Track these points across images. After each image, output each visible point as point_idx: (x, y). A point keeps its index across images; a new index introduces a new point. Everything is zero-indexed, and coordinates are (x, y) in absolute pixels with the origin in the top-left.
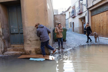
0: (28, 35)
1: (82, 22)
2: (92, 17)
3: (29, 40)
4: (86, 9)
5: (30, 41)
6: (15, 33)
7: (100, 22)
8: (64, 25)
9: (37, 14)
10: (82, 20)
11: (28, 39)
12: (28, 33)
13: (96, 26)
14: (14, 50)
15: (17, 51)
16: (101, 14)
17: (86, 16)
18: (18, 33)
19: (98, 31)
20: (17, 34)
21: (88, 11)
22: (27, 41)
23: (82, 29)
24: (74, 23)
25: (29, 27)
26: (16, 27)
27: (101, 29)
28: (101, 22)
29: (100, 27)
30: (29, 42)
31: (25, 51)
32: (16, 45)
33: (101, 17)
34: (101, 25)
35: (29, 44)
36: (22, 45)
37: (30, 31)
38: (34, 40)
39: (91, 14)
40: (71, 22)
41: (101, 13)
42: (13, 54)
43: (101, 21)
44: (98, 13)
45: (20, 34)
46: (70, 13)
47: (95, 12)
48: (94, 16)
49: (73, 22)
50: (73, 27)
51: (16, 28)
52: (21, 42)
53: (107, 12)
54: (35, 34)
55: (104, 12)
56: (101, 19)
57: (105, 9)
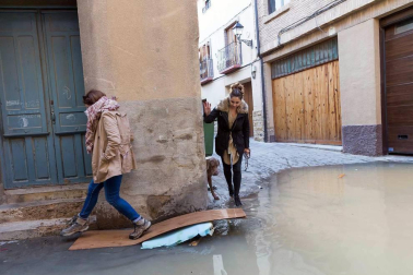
2: (276, 81)
4: (255, 57)
6: (31, 133)
7: (304, 97)
9: (158, 51)
13: (289, 111)
14: (30, 214)
15: (49, 218)
17: (253, 80)
18: (45, 136)
19: (298, 125)
20: (42, 141)
21: (262, 63)
26: (36, 105)
27: (308, 118)
28: (306, 98)
29: (304, 111)
31: (100, 211)
32: (32, 191)
33: (306, 82)
34: (309, 108)
36: (66, 188)
39: (273, 73)
42: (30, 231)
43: (306, 94)
44: (296, 70)
45: (57, 139)
47: (284, 67)
48: (282, 79)
51: (36, 110)
52: (60, 175)
53: (326, 69)
54: (148, 135)
55: (316, 66)
56: (306, 89)
57: (320, 60)
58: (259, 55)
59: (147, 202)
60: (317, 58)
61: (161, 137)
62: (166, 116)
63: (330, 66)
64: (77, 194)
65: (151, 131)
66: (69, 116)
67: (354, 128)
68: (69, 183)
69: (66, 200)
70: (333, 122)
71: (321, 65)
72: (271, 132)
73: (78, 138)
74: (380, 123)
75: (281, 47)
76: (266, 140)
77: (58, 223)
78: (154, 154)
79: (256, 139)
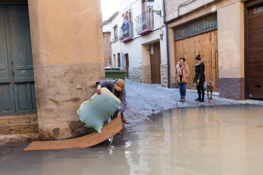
0: (49, 87)
1: (151, 55)
2: (177, 42)
3: (52, 100)
4: (162, 24)
5: (56, 102)
8: (108, 61)
9: (77, 33)
10: (149, 50)
11: (51, 97)
12: (49, 82)
16: (197, 38)
17: (161, 41)
21: (167, 29)
22: (45, 102)
23: (150, 71)
24: (129, 56)
25: (52, 67)
26: (2, 64)
30: (52, 106)
31: (41, 130)
33: (197, 44)
35: (52, 110)
36: (20, 116)
37: (55, 77)
38: (67, 101)
39: (175, 37)
40: (119, 54)
41: (198, 35)
44: (191, 35)
46: (115, 27)
47: (183, 32)
48: (181, 41)
49: (124, 53)
50: (125, 65)
51: (2, 67)
52: (17, 108)
53: (210, 36)
54: (71, 85)
55: (203, 33)
56: (197, 49)
57: (206, 28)
58: (165, 22)
59: (70, 125)
60: (205, 27)
61: (78, 86)
62: (82, 73)
63: (213, 33)
64: (28, 120)
65: (72, 83)
66: (23, 72)
67: (226, 80)
68: (23, 113)
69: (21, 124)
70: (214, 75)
71: (207, 32)
72: (173, 81)
73: (28, 85)
74: (243, 76)
75: (180, 18)
76: (169, 87)
77: (16, 137)
78: (74, 97)
79: (163, 86)
